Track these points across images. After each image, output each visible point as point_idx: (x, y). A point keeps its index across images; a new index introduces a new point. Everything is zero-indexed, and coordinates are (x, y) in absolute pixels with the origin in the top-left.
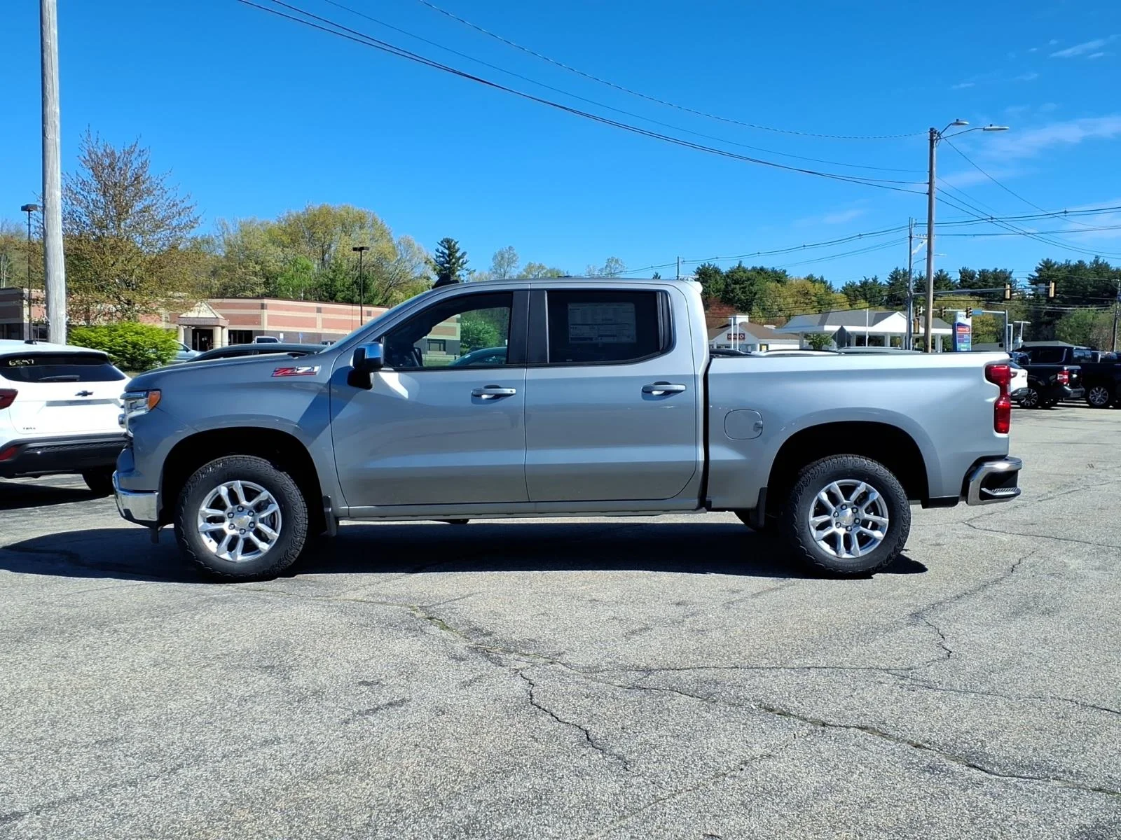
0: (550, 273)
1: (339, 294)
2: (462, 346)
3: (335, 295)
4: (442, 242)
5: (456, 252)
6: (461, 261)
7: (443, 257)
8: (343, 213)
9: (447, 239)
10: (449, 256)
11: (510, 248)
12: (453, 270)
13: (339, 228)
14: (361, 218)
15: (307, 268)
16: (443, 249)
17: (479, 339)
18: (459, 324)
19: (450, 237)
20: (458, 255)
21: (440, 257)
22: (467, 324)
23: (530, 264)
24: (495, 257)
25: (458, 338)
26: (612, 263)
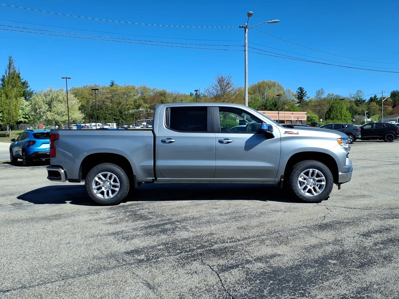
0: (336, 96)
1: (268, 108)
2: (307, 122)
3: (267, 108)
4: (299, 89)
5: (303, 91)
6: (305, 94)
7: (299, 93)
8: (269, 83)
9: (300, 87)
10: (301, 93)
11: (322, 89)
12: (302, 97)
13: (267, 88)
14: (274, 84)
15: (258, 100)
16: (299, 91)
17: (312, 120)
18: (306, 115)
19: (301, 87)
20: (304, 92)
21: (298, 93)
22: (308, 115)
23: (329, 94)
24: (317, 92)
25: (306, 119)
26: (358, 92)
